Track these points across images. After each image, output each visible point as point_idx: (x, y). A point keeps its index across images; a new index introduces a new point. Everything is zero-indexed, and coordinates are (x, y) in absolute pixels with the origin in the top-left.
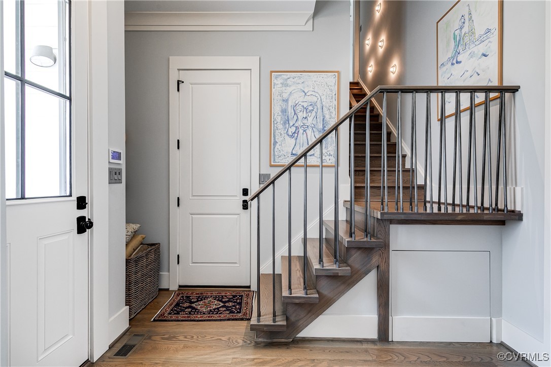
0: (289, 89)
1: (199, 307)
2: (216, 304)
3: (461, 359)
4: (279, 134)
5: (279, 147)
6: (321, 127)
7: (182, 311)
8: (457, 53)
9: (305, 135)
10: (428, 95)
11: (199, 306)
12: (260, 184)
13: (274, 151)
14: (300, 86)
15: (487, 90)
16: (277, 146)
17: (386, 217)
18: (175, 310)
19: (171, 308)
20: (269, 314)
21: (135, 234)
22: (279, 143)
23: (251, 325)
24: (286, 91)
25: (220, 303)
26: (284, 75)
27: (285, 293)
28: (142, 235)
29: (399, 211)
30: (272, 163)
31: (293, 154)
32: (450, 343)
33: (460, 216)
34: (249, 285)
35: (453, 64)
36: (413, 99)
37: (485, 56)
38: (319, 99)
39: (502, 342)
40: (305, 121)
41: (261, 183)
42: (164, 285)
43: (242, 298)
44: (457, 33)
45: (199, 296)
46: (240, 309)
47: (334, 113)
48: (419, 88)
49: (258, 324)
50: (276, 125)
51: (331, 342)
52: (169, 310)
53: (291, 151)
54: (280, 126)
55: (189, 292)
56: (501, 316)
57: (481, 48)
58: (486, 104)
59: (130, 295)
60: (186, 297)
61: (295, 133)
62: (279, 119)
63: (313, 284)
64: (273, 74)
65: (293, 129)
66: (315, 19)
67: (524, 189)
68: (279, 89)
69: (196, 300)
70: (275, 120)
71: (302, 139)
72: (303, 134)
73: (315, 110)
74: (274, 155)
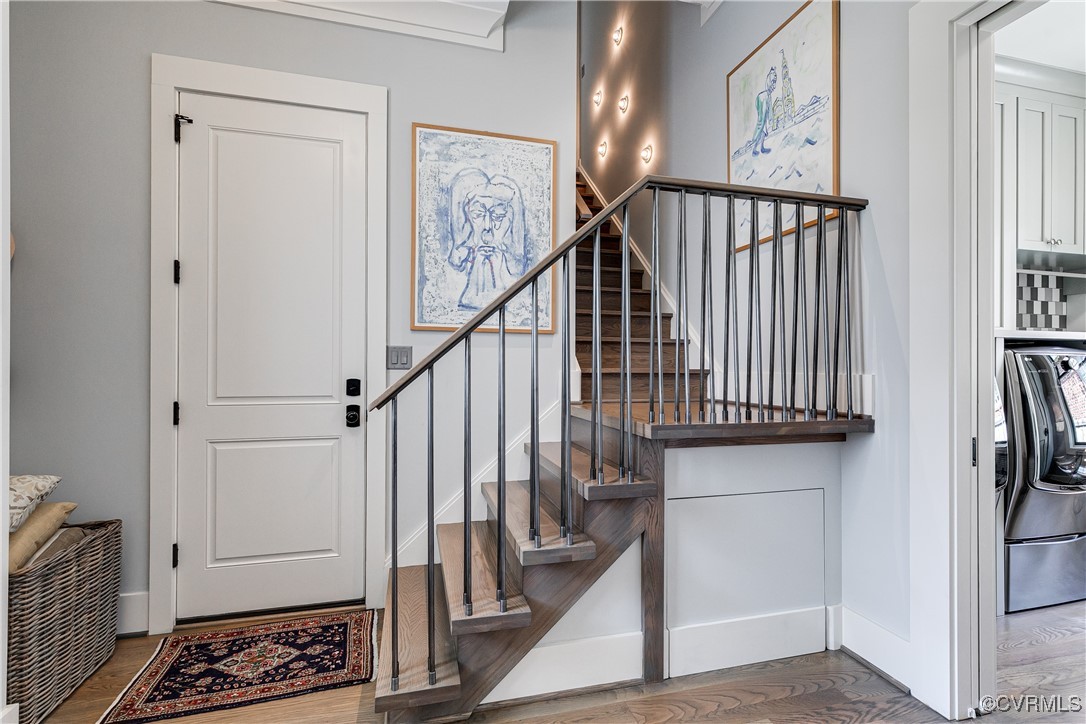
0: (454, 168)
1: (234, 670)
2: (279, 655)
3: (788, 693)
4: (433, 261)
5: (432, 290)
6: (520, 251)
7: (185, 685)
8: (763, 134)
9: (488, 266)
10: (730, 202)
11: (233, 666)
12: (388, 368)
13: (420, 298)
14: (478, 163)
15: (821, 202)
16: (428, 286)
17: (662, 435)
18: (166, 688)
19: (154, 683)
20: (418, 666)
21: (42, 501)
22: (433, 281)
23: (377, 699)
24: (446, 170)
25: (292, 650)
26: (442, 135)
27: (457, 613)
28: (66, 504)
29: (683, 422)
30: (417, 324)
31: (463, 306)
32: (766, 664)
33: (784, 428)
34: (361, 597)
35: (755, 153)
36: (705, 206)
37: (812, 143)
38: (517, 194)
39: (842, 646)
40: (488, 237)
41: (390, 366)
42: (132, 624)
43: (345, 629)
44: (763, 97)
45: (234, 641)
46: (343, 658)
47: (547, 225)
48: (716, 186)
49: (393, 693)
50: (424, 242)
51: (553, 703)
52: (147, 691)
53: (458, 299)
54: (435, 245)
55: (204, 632)
56: (840, 601)
57: (804, 130)
58: (820, 224)
59: (21, 670)
60: (197, 647)
61: (466, 260)
62: (431, 229)
63: (516, 583)
64: (418, 129)
65: (463, 253)
66: (508, 27)
67: (876, 377)
68: (433, 164)
69: (225, 651)
70: (422, 229)
71: (481, 274)
72: (484, 264)
73: (509, 215)
74: (421, 306)
